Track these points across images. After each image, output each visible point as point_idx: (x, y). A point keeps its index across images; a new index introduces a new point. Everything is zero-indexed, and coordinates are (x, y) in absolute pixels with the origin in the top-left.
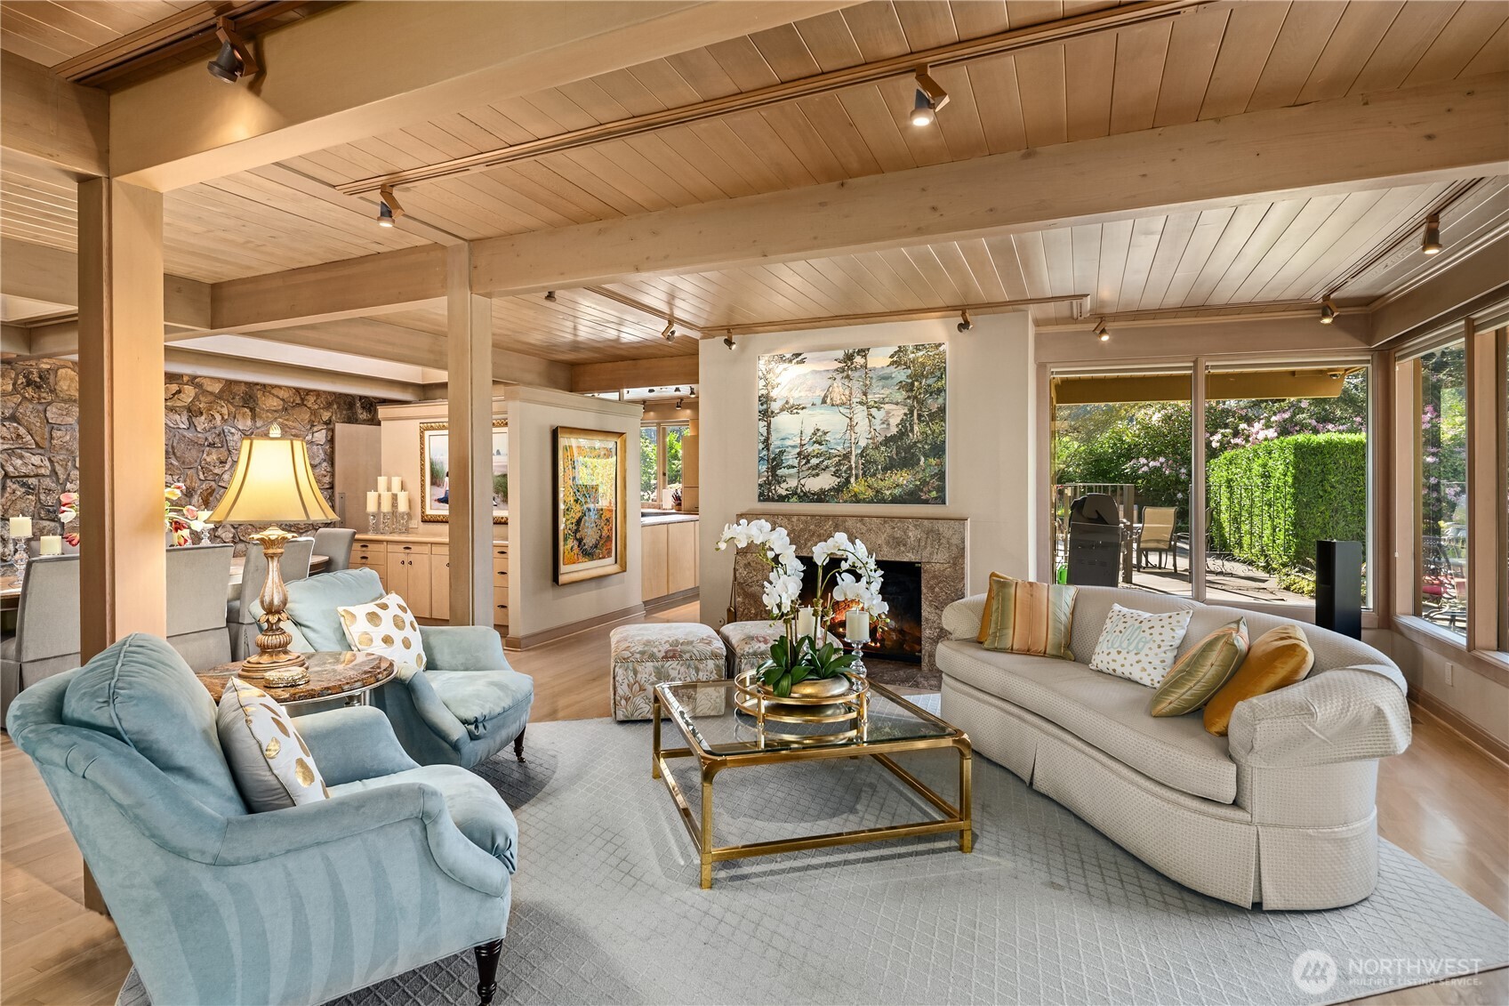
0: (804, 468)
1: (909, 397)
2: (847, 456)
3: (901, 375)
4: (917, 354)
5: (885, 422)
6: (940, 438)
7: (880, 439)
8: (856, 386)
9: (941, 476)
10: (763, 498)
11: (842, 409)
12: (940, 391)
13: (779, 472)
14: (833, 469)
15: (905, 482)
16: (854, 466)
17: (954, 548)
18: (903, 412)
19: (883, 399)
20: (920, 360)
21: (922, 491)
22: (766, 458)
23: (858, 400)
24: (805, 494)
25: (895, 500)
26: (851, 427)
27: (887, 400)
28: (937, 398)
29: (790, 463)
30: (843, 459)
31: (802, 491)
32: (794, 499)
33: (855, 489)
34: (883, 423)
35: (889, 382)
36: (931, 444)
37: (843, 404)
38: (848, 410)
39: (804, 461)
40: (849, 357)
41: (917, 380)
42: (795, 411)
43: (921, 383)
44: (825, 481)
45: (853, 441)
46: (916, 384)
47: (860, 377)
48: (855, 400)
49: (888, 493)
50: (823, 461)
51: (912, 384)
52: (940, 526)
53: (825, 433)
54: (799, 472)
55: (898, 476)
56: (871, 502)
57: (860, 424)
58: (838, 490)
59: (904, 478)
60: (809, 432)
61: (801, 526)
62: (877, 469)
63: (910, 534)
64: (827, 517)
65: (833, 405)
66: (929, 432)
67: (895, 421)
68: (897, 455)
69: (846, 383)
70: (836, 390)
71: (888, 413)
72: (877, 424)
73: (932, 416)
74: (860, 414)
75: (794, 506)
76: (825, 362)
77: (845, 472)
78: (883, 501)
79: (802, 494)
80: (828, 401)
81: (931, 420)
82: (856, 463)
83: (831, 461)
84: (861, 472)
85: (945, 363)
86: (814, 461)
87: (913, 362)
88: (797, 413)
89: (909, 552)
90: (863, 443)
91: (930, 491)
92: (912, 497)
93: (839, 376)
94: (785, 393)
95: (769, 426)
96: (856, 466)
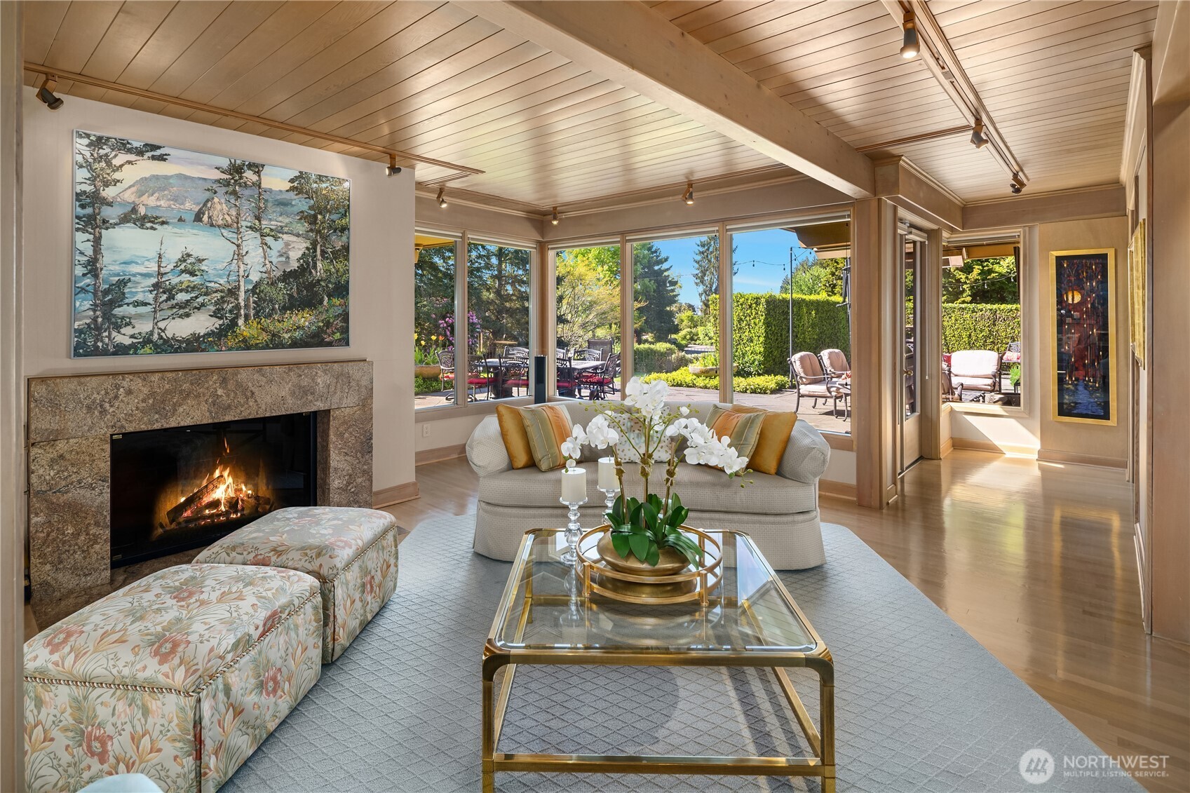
0: (164, 306)
1: (311, 230)
2: (233, 292)
3: (302, 204)
4: (321, 185)
6: (344, 278)
7: (278, 273)
8: (246, 206)
9: (345, 317)
10: (80, 350)
11: (225, 232)
12: (344, 229)
13: (118, 311)
14: (213, 308)
15: (307, 324)
16: (242, 304)
17: (363, 390)
18: (305, 245)
19: (282, 227)
20: (324, 192)
21: (326, 333)
22: (91, 289)
23: (249, 224)
24: (166, 341)
25: (295, 344)
26: (239, 256)
27: (286, 229)
28: (341, 236)
29: (140, 297)
30: (227, 295)
31: (161, 338)
32: (147, 349)
33: (245, 334)
34: (281, 256)
35: (289, 209)
36: (335, 283)
37: (227, 226)
38: (235, 236)
39: (164, 297)
40: (236, 170)
41: (321, 213)
42: (149, 225)
43: (324, 217)
44: (201, 323)
45: (241, 273)
46: (319, 217)
47: (252, 196)
48: (244, 224)
49: (287, 336)
50: (197, 297)
51: (315, 217)
52: (349, 368)
53: (200, 261)
54: (155, 312)
55: (300, 316)
56: (266, 347)
57: (252, 254)
58: (220, 334)
59: (305, 320)
60: (173, 255)
61: (167, 386)
62: (273, 309)
63: (319, 380)
64: (207, 370)
65: (212, 225)
66: (333, 270)
67: (295, 254)
68: (298, 293)
69: (233, 201)
70: (218, 207)
71: (287, 244)
72: (274, 256)
73: (336, 255)
74: (251, 242)
75: (147, 360)
76: (200, 167)
77: (231, 311)
78: (281, 346)
79: (160, 342)
80: (205, 218)
81: (335, 258)
82: (247, 300)
83: (209, 297)
84: (252, 312)
85: (349, 201)
86: (182, 297)
87: (316, 192)
88: (152, 228)
89: (317, 400)
90: (255, 277)
91: (334, 333)
92: (315, 339)
93: (222, 190)
94: (129, 196)
95: (97, 242)
96: (245, 305)
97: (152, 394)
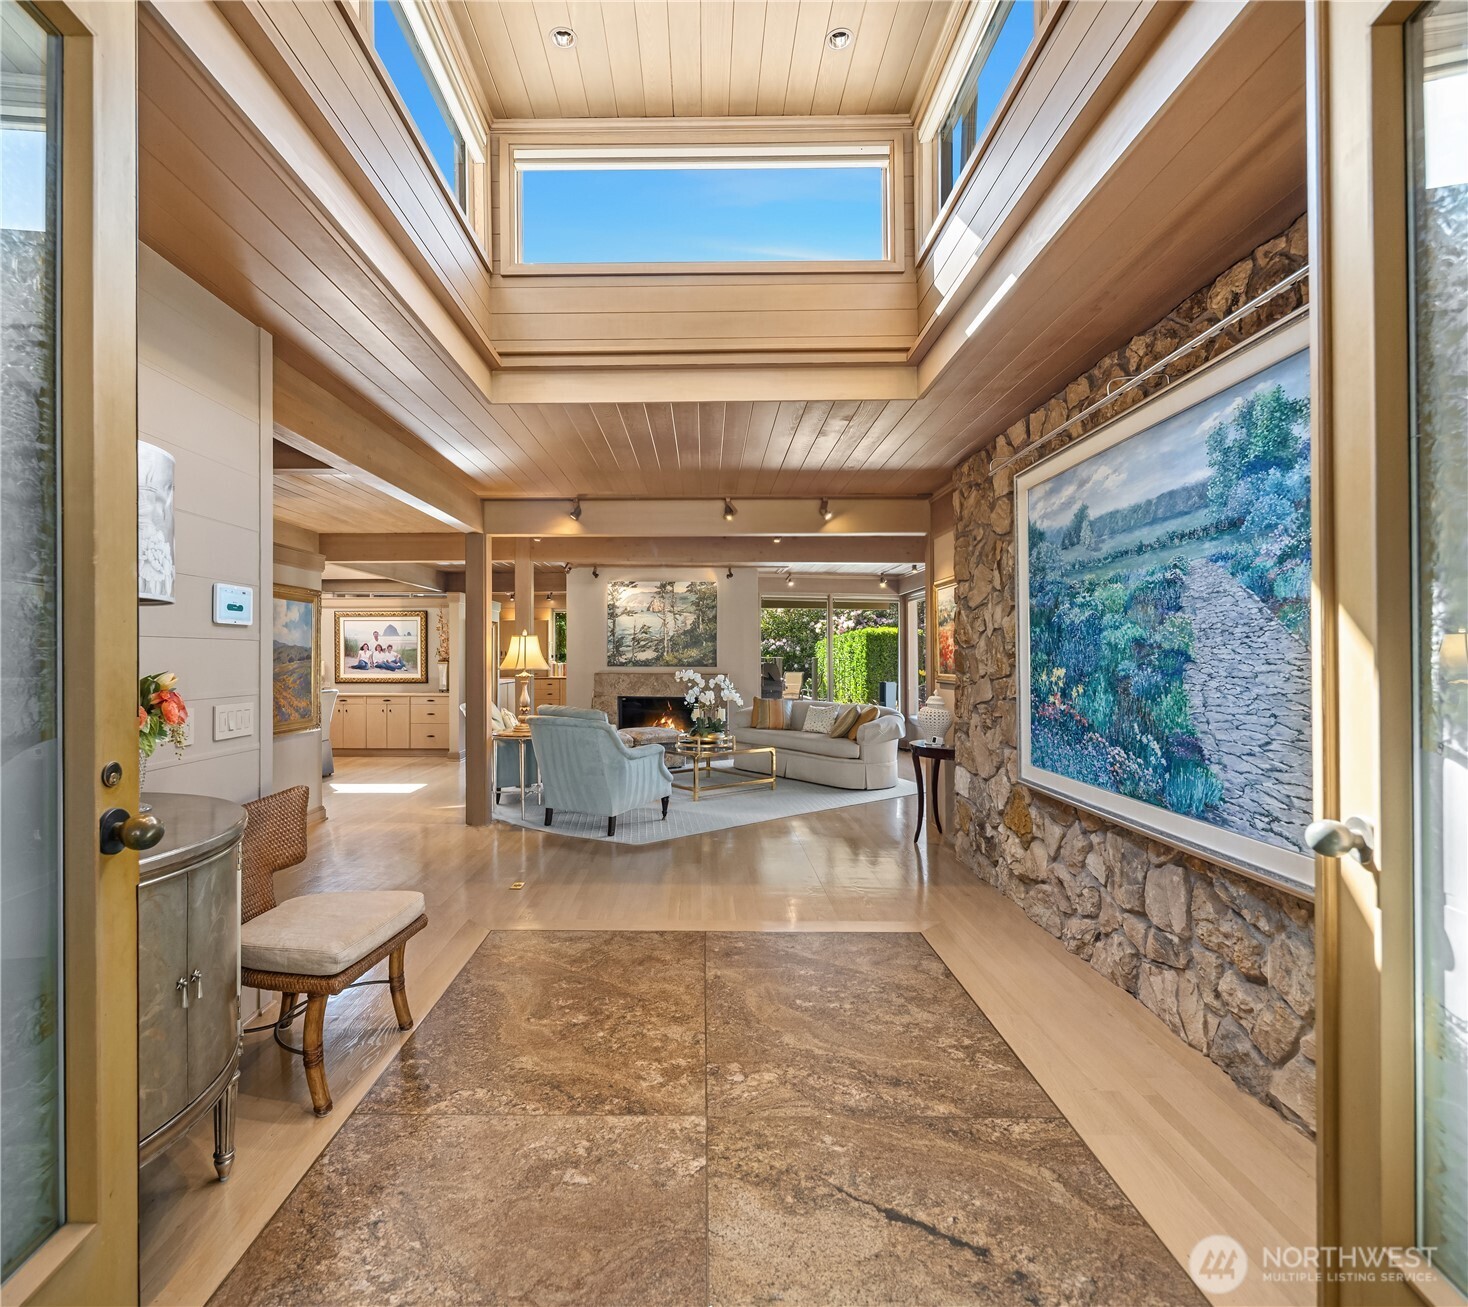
0: (637, 647)
1: (697, 610)
2: (662, 640)
3: (693, 597)
4: (702, 587)
5: (684, 622)
6: (714, 632)
7: (681, 632)
8: (668, 602)
9: (715, 652)
10: (610, 664)
11: (659, 615)
12: (714, 607)
13: (621, 649)
14: (654, 648)
15: (695, 655)
16: (666, 646)
18: (694, 617)
19: (683, 610)
20: (703, 590)
21: (704, 660)
22: (612, 641)
24: (637, 661)
25: (689, 664)
26: (665, 624)
27: (685, 611)
28: (712, 611)
29: (628, 644)
30: (660, 642)
31: (635, 660)
32: (630, 665)
33: (667, 659)
35: (686, 601)
36: (709, 635)
37: (659, 612)
38: (663, 616)
40: (663, 586)
41: (701, 601)
43: (704, 603)
44: (649, 654)
45: (666, 632)
46: (701, 603)
47: (670, 597)
48: (666, 610)
49: (685, 660)
50: (648, 643)
51: (699, 603)
53: (649, 628)
54: (633, 650)
55: (691, 652)
56: (676, 666)
57: (670, 623)
58: (657, 659)
59: (694, 653)
60: (639, 627)
61: (635, 681)
62: (680, 648)
64: (652, 674)
65: (654, 612)
66: (708, 629)
67: (689, 622)
68: (690, 640)
69: (662, 601)
70: (656, 604)
71: (686, 618)
72: (679, 623)
73: (710, 621)
74: (670, 618)
75: (632, 669)
76: (649, 588)
77: (661, 649)
78: (682, 665)
79: (635, 662)
80: (651, 610)
81: (709, 623)
82: (668, 644)
83: (653, 643)
84: (670, 650)
85: (716, 593)
86: (642, 643)
87: (699, 591)
88: (632, 616)
90: (671, 634)
91: (708, 660)
92: (699, 662)
93: (657, 596)
94: (624, 604)
95: (614, 622)
97: (631, 682)
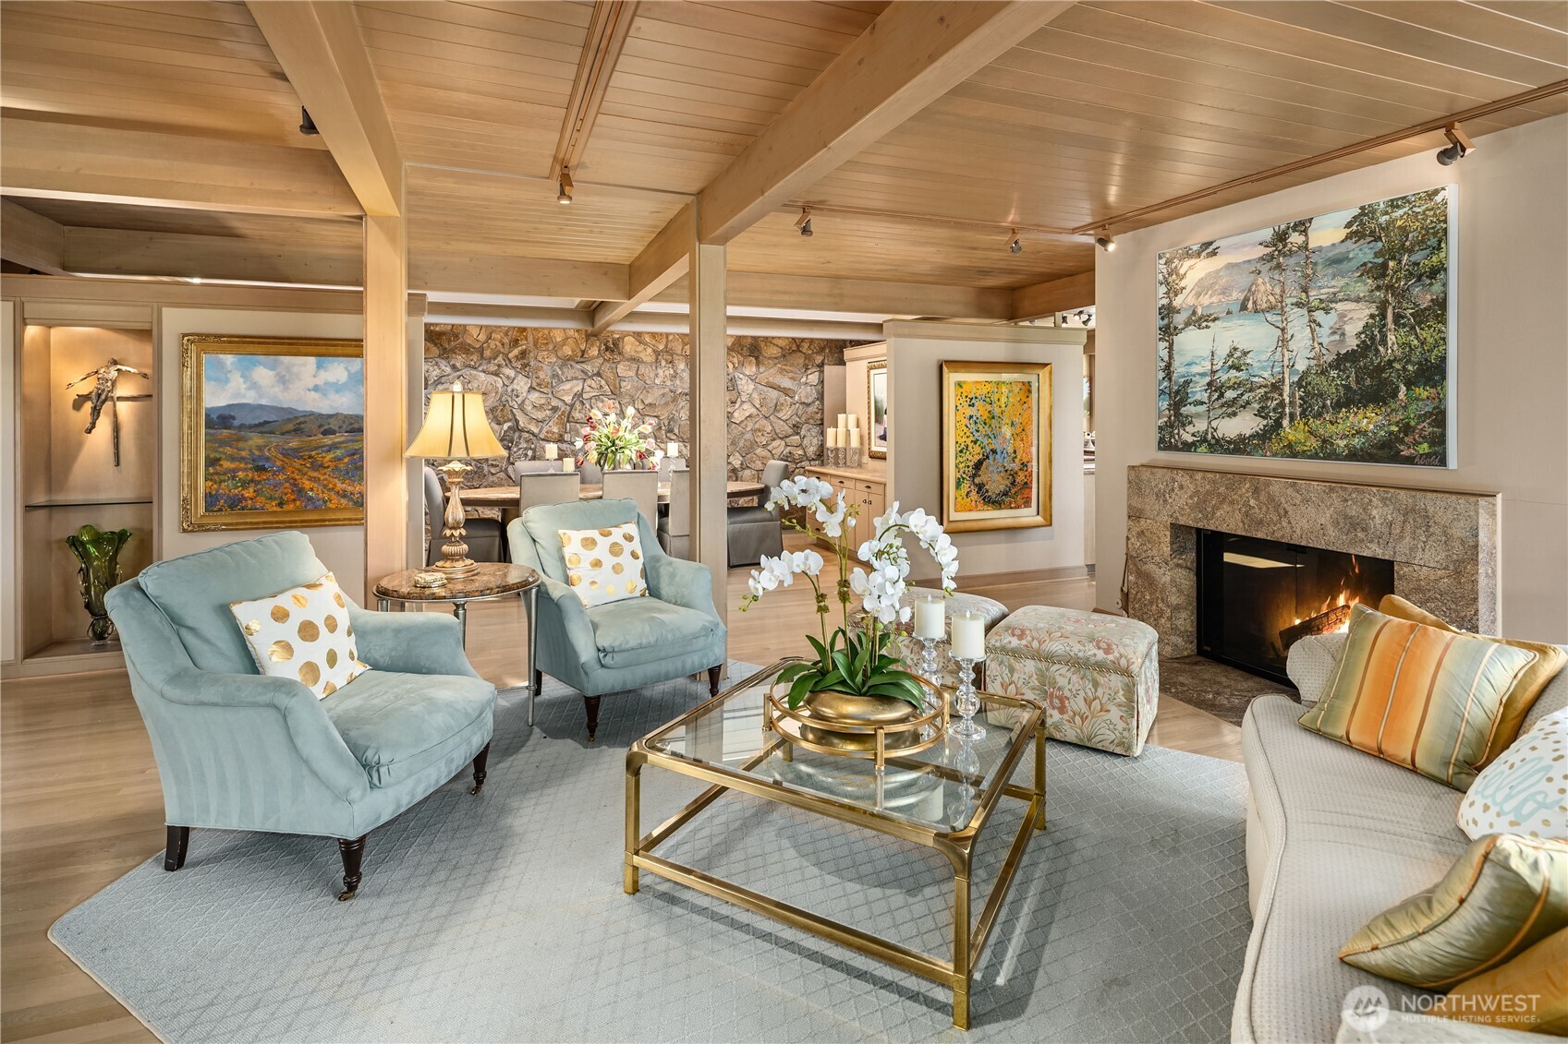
0: (1217, 405)
1: (1378, 288)
3: (1364, 253)
4: (1394, 215)
5: (1338, 331)
6: (1435, 352)
7: (1330, 358)
8: (1291, 278)
9: (1438, 416)
10: (1164, 445)
11: (1269, 317)
12: (1437, 271)
13: (1184, 410)
14: (1256, 406)
15: (1371, 427)
16: (1287, 401)
17: (1457, 544)
18: (1368, 312)
19: (1335, 294)
20: (1399, 223)
21: (1402, 441)
22: (1167, 391)
23: (1294, 300)
24: (1218, 441)
25: (1354, 456)
26: (1284, 342)
27: (1340, 296)
28: (1431, 284)
29: (1198, 397)
30: (1271, 392)
31: (1213, 437)
32: (1203, 448)
33: (1290, 437)
34: (1334, 333)
35: (1345, 266)
36: (1420, 363)
37: (1272, 308)
38: (1279, 318)
39: (1216, 395)
40: (1280, 237)
41: (1393, 258)
42: (1204, 324)
43: (1400, 262)
44: (1244, 424)
45: (1286, 363)
46: (1391, 264)
47: (1298, 264)
48: (1289, 301)
49: (1342, 443)
50: (1242, 394)
51: (1385, 266)
52: (1432, 504)
53: (1245, 354)
54: (1209, 411)
55: (1360, 416)
56: (1315, 456)
57: (1298, 336)
58: (1264, 436)
59: (1369, 421)
60: (1223, 352)
61: (1208, 487)
62: (1324, 406)
63: (1374, 512)
64: (1243, 475)
65: (1256, 311)
66: (1416, 342)
67: (1353, 328)
68: (1357, 382)
69: (1276, 277)
70: (1262, 288)
71: (1342, 316)
72: (1324, 335)
73: (1421, 317)
74: (1297, 320)
75: (1202, 458)
76: (1246, 249)
77: (1274, 410)
78: (1333, 456)
79: (1213, 442)
80: (1250, 305)
81: (1419, 323)
82: (1292, 395)
83: (1253, 394)
84: (1298, 411)
85: (1445, 222)
86: (1230, 394)
87: (1385, 229)
88: (1207, 327)
89: (1372, 541)
90: (1301, 366)
91: (1417, 443)
92: (1385, 451)
93: (1265, 268)
94: (1191, 301)
95: (1171, 348)
96: (1290, 402)
97: (1197, 492)
